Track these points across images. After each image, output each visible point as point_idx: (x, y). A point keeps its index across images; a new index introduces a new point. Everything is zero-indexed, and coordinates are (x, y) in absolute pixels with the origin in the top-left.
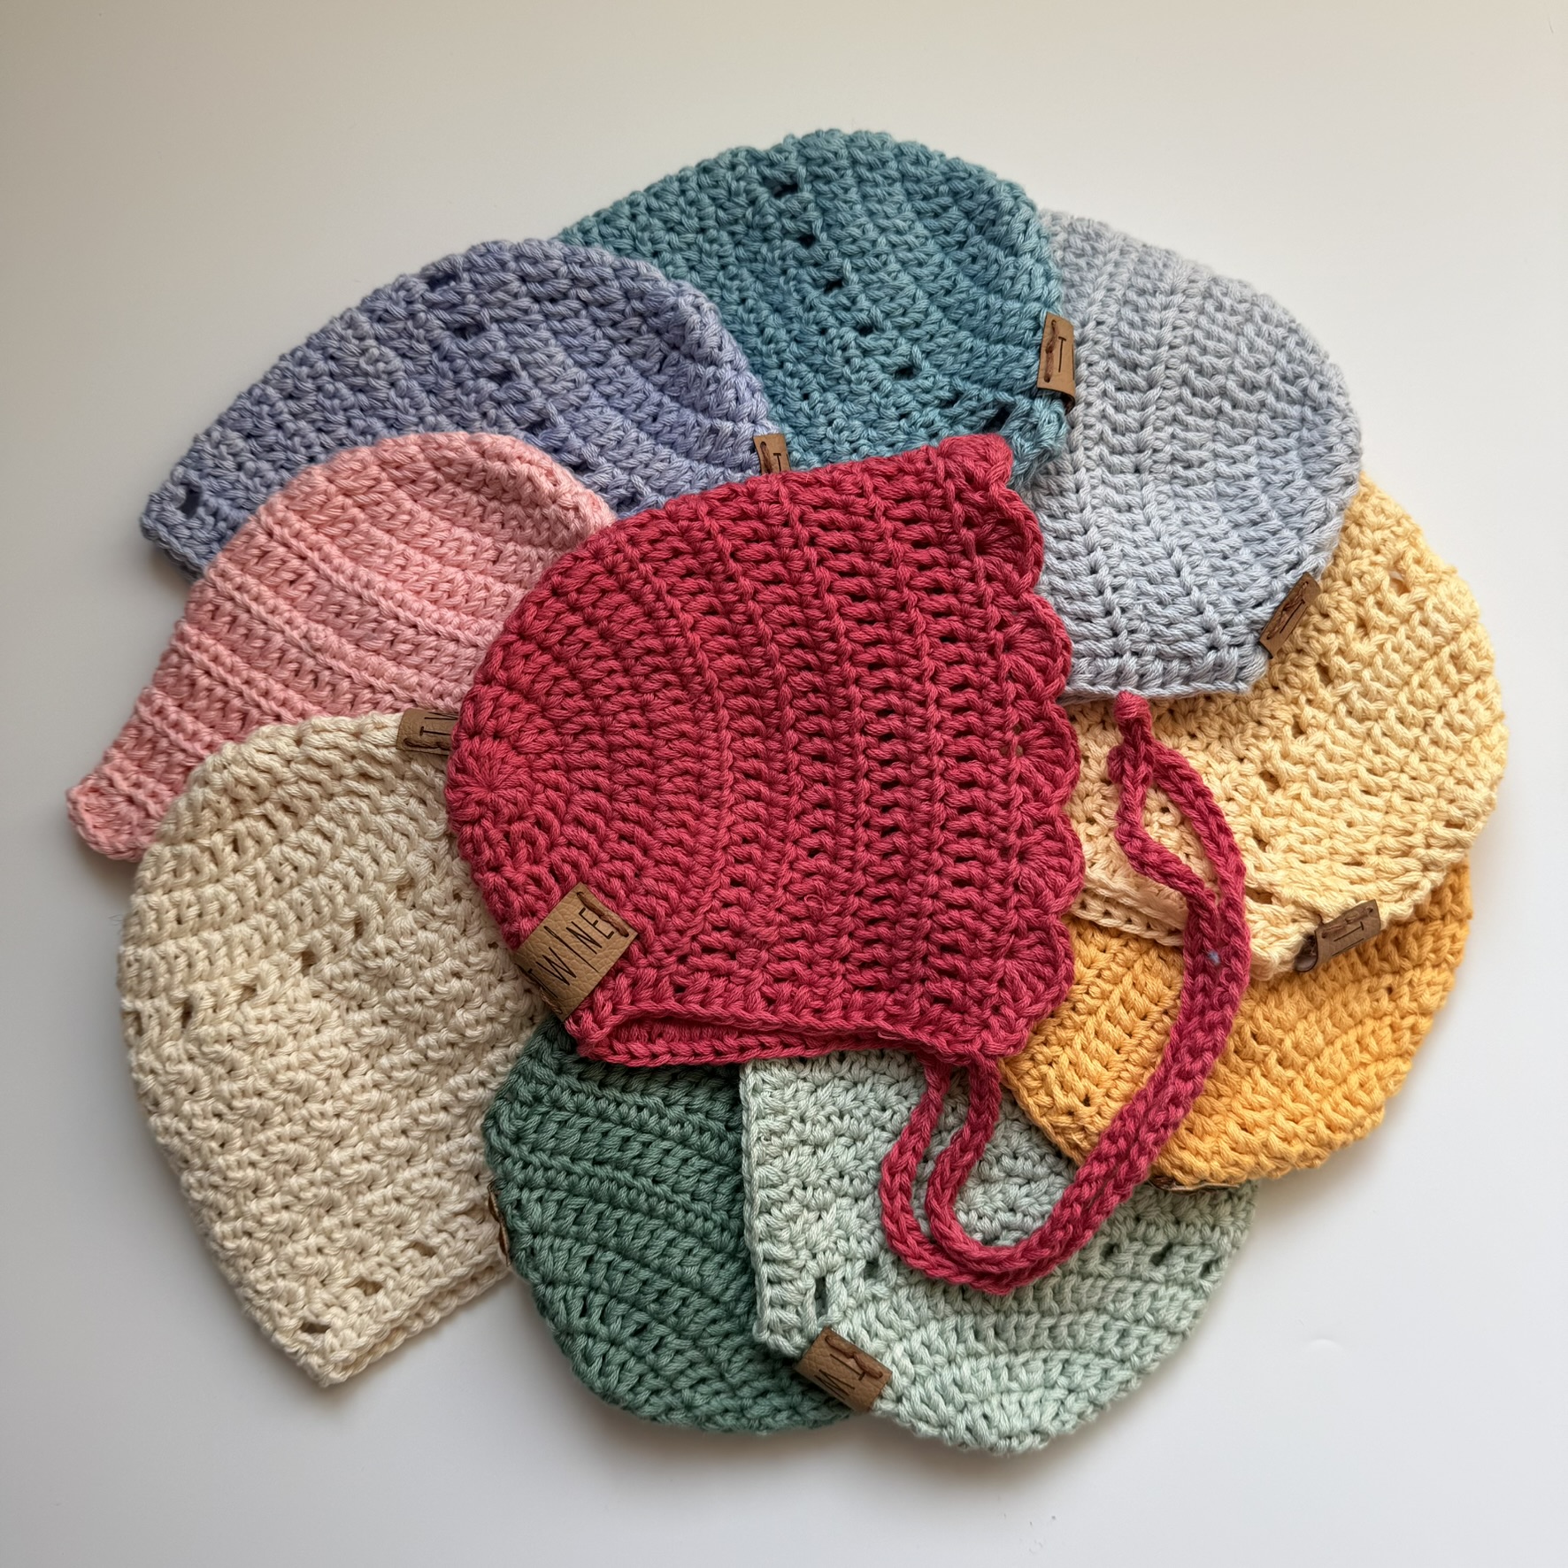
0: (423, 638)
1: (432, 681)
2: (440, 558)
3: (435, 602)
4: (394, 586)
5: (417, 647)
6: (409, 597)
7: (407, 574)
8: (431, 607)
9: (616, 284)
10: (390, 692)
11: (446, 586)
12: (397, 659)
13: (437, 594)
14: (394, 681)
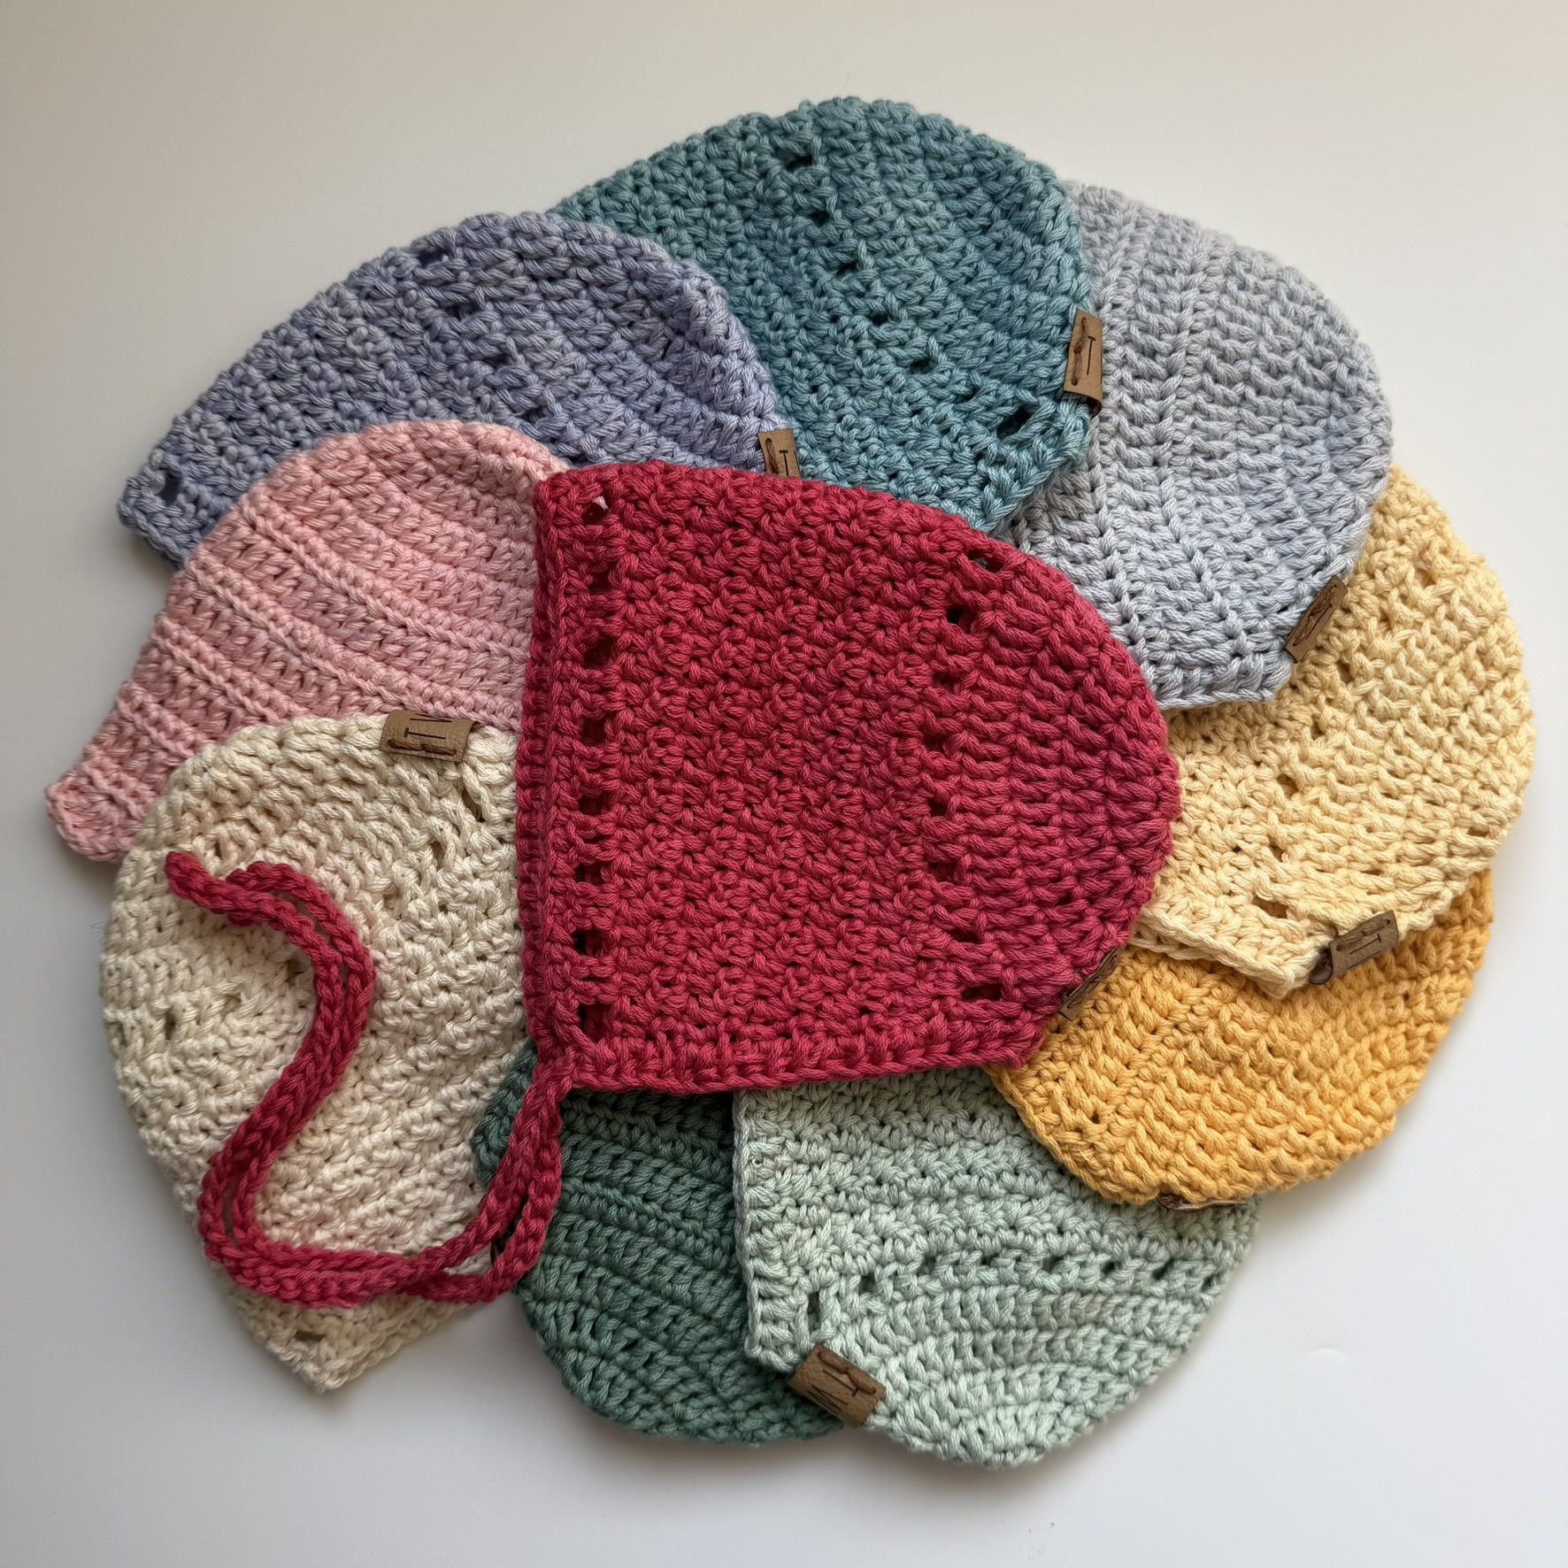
0: (412, 639)
1: (423, 684)
2: (431, 555)
3: (425, 601)
4: (382, 584)
5: (406, 648)
6: (397, 595)
7: (397, 571)
8: (420, 607)
9: (618, 263)
10: (378, 695)
11: (437, 585)
12: (386, 661)
13: (426, 593)
14: (383, 683)
